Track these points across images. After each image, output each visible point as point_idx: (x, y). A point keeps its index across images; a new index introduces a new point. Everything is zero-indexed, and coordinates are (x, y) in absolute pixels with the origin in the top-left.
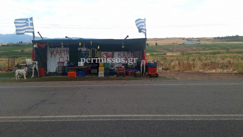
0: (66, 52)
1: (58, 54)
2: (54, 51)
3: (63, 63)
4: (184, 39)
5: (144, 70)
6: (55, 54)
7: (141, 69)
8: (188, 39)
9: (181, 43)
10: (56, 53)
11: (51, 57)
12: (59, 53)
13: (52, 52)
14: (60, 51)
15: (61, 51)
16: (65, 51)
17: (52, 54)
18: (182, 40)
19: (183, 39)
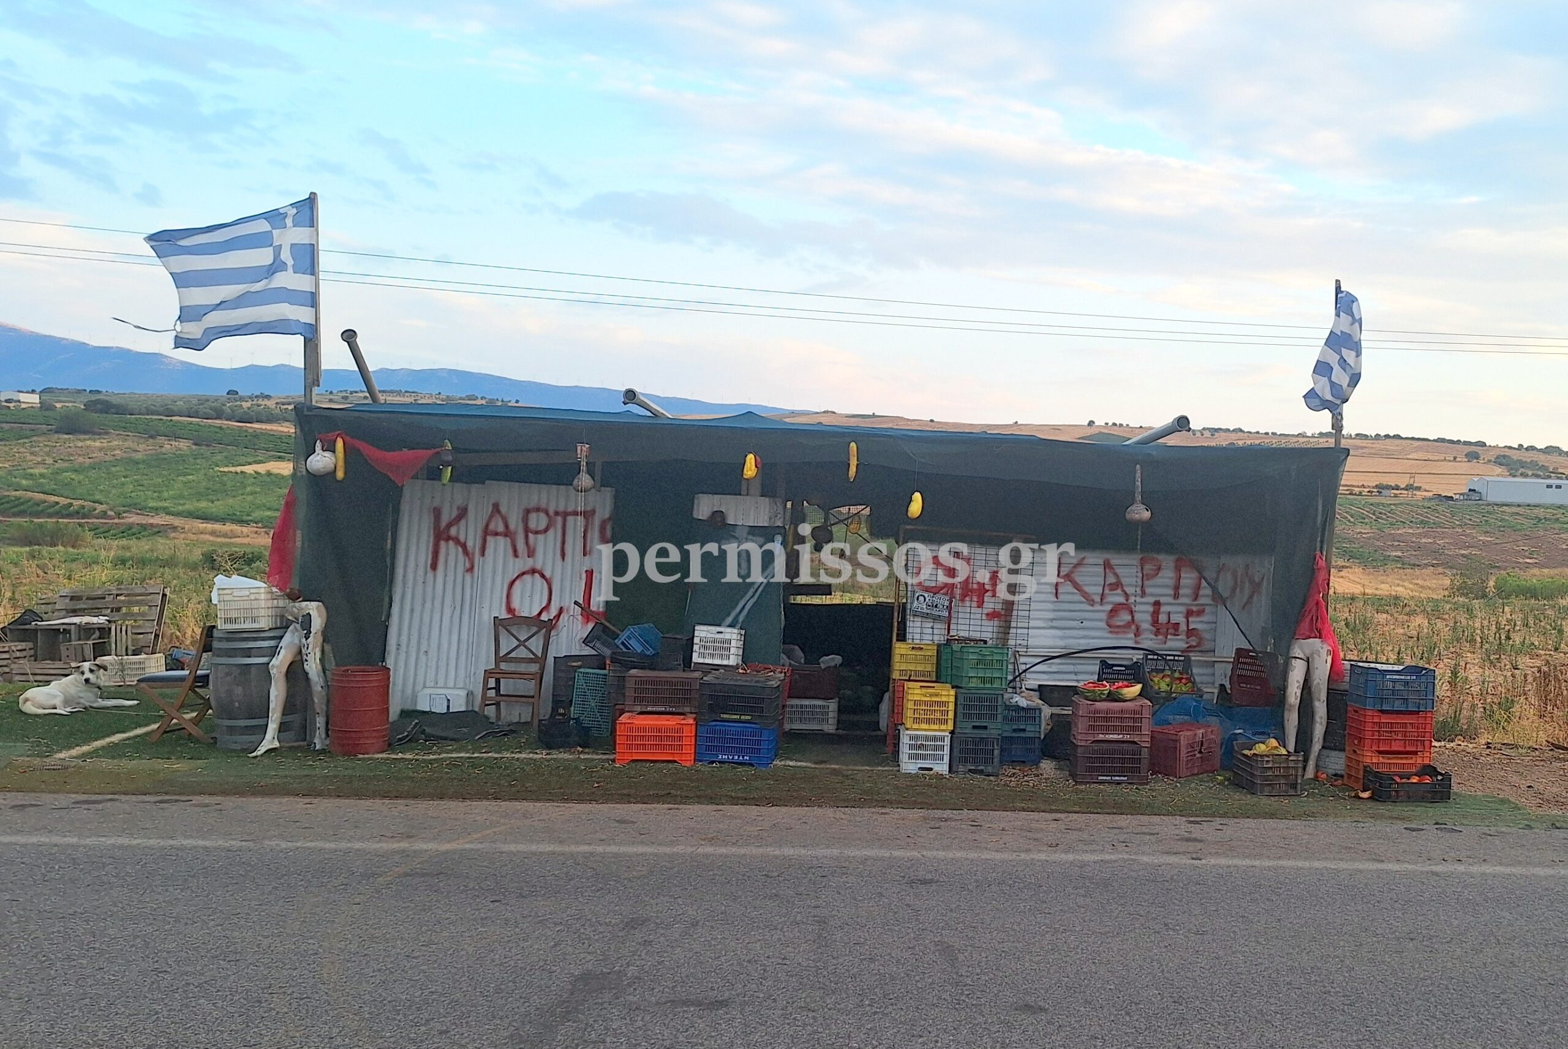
0: (576, 525)
1: (499, 546)
2: (463, 513)
3: (546, 627)
4: (1474, 451)
5: (1319, 730)
6: (473, 541)
7: (1292, 720)
8: (1515, 456)
9: (1454, 488)
10: (486, 532)
11: (434, 567)
12: (507, 533)
13: (445, 519)
14: (528, 511)
15: (533, 517)
16: (570, 519)
17: (441, 535)
18: (1464, 467)
19: (1472, 456)
